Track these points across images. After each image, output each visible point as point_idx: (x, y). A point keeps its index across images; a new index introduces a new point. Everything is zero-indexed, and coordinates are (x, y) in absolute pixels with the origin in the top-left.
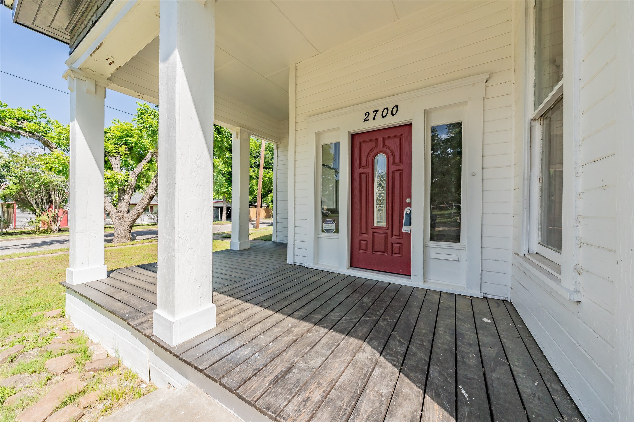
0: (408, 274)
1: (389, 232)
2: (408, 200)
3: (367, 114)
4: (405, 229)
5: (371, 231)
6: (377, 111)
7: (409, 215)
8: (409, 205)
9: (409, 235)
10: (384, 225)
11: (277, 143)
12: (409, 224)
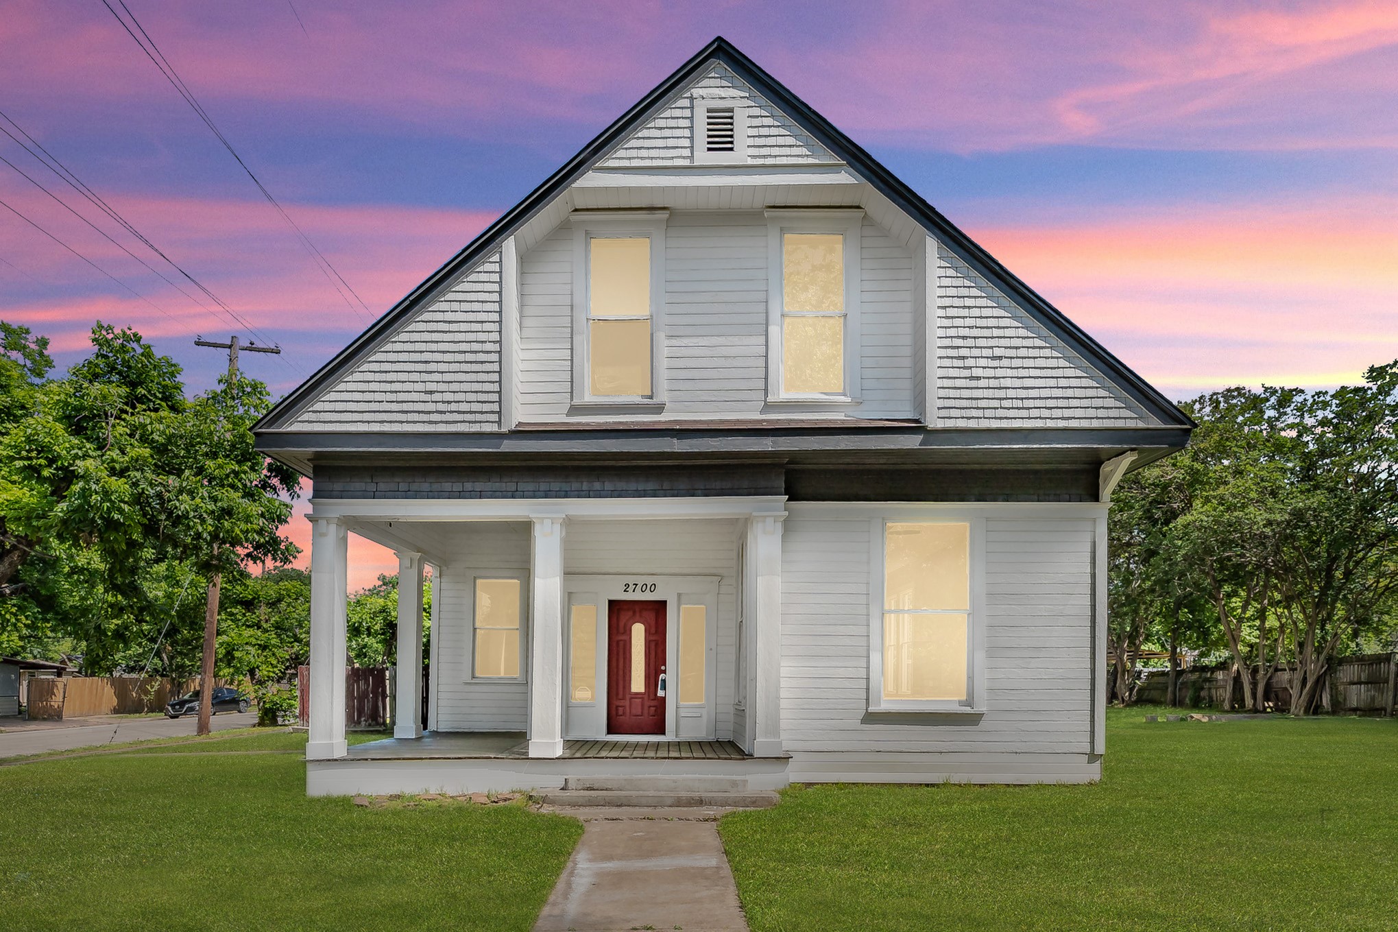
0: (663, 733)
1: (646, 697)
2: (663, 668)
3: (627, 585)
4: (660, 693)
5: (628, 697)
6: (636, 585)
7: (664, 681)
8: (665, 672)
9: (664, 699)
10: (643, 690)
11: (440, 567)
12: (664, 688)
